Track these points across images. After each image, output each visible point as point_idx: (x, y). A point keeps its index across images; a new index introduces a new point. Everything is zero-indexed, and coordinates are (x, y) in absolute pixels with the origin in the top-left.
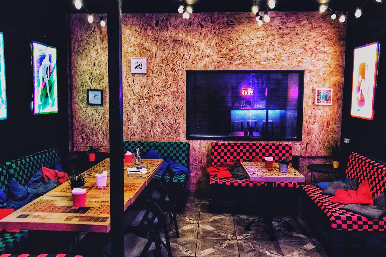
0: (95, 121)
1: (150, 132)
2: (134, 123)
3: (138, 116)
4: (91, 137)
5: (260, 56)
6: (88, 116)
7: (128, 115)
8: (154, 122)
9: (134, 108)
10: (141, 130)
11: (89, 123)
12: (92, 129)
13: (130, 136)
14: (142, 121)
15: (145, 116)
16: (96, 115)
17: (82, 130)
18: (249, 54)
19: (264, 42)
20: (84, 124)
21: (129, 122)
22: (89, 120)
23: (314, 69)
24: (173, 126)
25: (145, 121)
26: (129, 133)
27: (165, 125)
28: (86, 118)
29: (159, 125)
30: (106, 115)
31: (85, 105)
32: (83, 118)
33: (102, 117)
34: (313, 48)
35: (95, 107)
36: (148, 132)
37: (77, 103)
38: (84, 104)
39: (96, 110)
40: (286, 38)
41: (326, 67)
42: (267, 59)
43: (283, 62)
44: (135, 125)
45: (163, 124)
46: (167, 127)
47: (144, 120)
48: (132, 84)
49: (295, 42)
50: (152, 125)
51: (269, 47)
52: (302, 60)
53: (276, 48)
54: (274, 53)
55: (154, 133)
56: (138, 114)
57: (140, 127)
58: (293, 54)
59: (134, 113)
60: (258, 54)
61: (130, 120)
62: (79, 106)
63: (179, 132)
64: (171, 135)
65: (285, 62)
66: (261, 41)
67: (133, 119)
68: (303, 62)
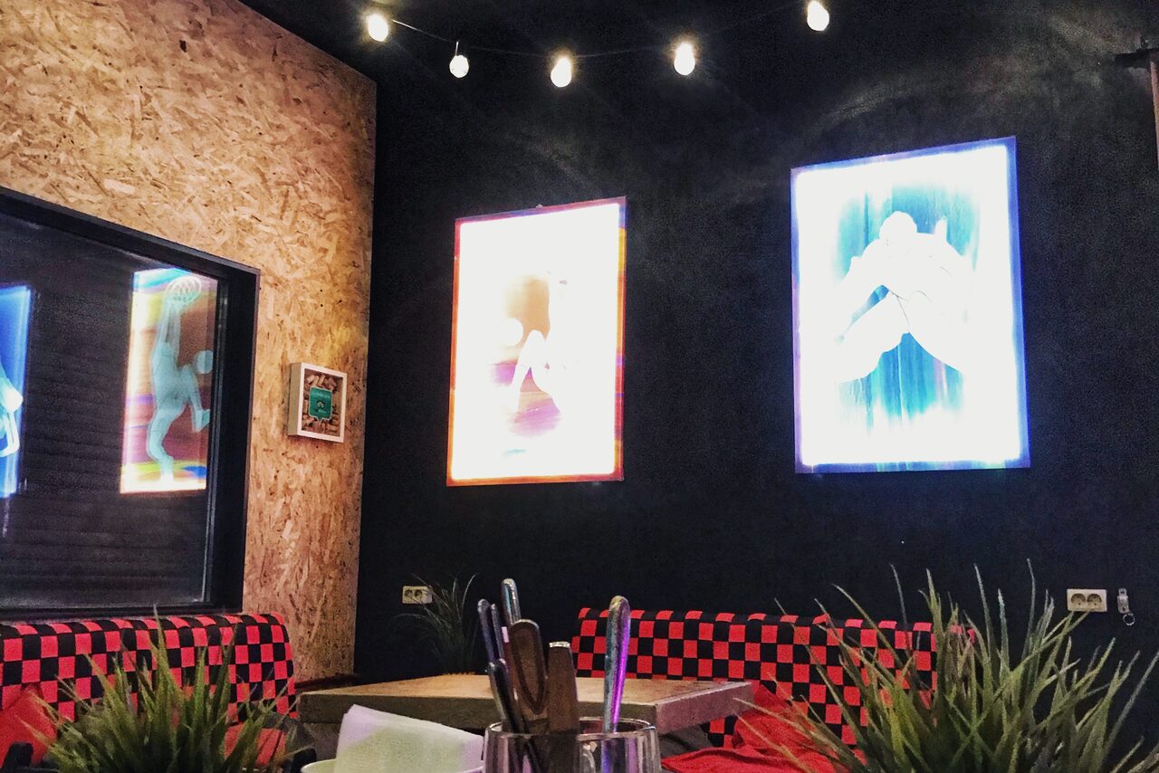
5: (101, 144)
18: (52, 117)
19: (122, 84)
23: (290, 277)
34: (287, 184)
40: (205, 103)
41: (324, 278)
42: (129, 172)
43: (190, 208)
49: (235, 135)
51: (138, 115)
52: (253, 221)
53: (164, 130)
54: (157, 151)
58: (223, 187)
60: (95, 131)
65: (196, 210)
66: (106, 69)
68: (258, 232)
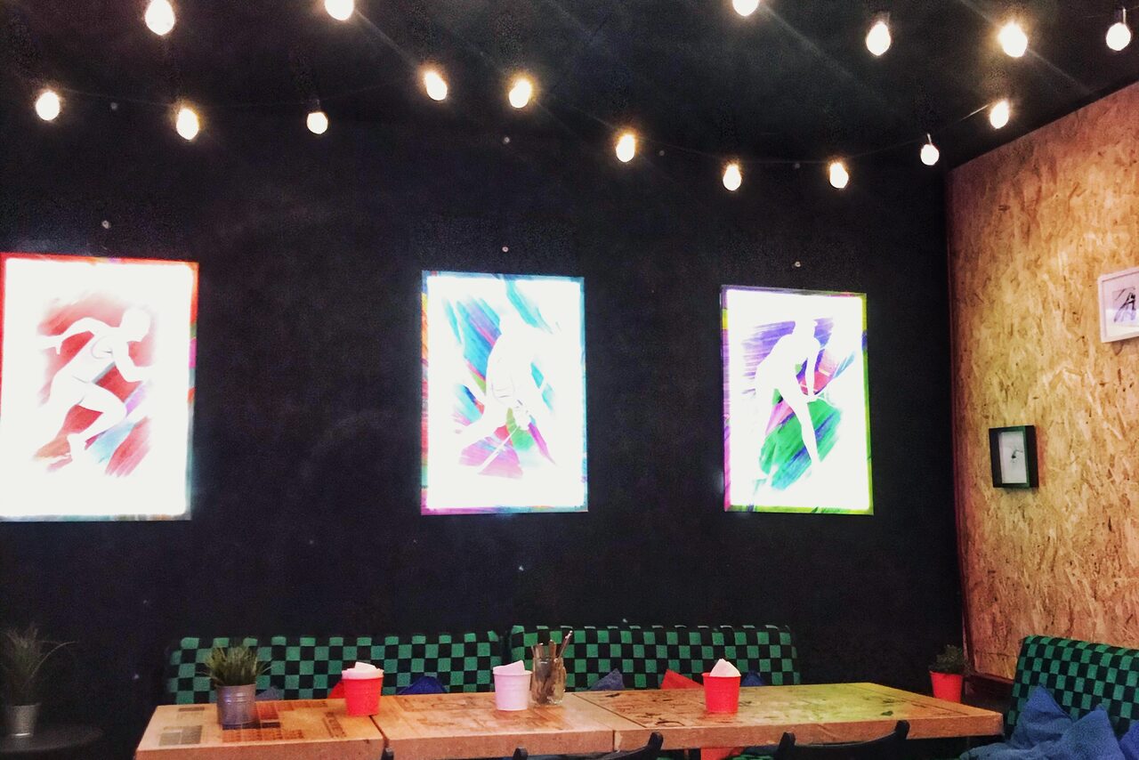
2: (1132, 563)
6: (1002, 532)
7: (1110, 525)
9: (1128, 497)
11: (1007, 561)
12: (1016, 587)
13: (1120, 623)
17: (991, 588)
20: (994, 566)
21: (1117, 561)
26: (1119, 610)
28: (999, 541)
30: (1048, 529)
32: (992, 539)
33: (1039, 537)
35: (1018, 494)
44: (1134, 571)
48: (1115, 387)
59: (1129, 521)
61: (1117, 551)
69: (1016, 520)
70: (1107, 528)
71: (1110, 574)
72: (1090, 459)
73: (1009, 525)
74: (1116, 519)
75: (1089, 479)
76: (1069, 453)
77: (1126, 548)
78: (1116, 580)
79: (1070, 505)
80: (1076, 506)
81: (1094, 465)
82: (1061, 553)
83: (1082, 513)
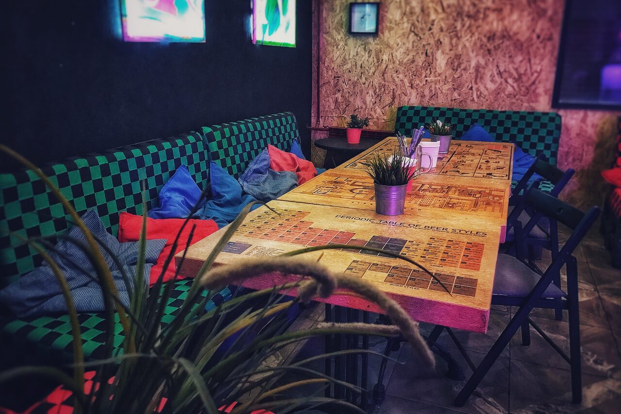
0: (361, 67)
1: (471, 91)
2: (439, 71)
3: (447, 57)
4: (351, 99)
6: (347, 57)
7: (426, 54)
8: (480, 69)
9: (441, 40)
10: (451, 86)
11: (349, 71)
12: (355, 84)
13: (427, 99)
14: (455, 68)
15: (462, 57)
16: (363, 56)
17: (336, 85)
20: (339, 74)
21: (429, 70)
22: (349, 66)
24: (524, 79)
25: (462, 67)
26: (427, 92)
27: (505, 75)
28: (345, 61)
29: (492, 76)
30: (383, 55)
31: (343, 37)
32: (339, 61)
33: (375, 60)
35: (363, 38)
36: (467, 91)
37: (328, 32)
38: (342, 35)
39: (364, 46)
44: (439, 75)
45: (500, 74)
46: (510, 81)
47: (459, 65)
50: (476, 77)
55: (479, 93)
56: (447, 51)
57: (450, 80)
59: (440, 51)
61: (429, 66)
62: (333, 38)
63: (537, 91)
64: (517, 97)
67: (438, 62)
69: (359, 51)
70: (424, 55)
71: (423, 76)
72: (418, 21)
73: (352, 53)
74: (431, 50)
75: (416, 31)
76: (402, 18)
77: (436, 64)
78: (426, 79)
79: (400, 43)
80: (404, 44)
81: (420, 24)
82: (391, 66)
83: (408, 48)
